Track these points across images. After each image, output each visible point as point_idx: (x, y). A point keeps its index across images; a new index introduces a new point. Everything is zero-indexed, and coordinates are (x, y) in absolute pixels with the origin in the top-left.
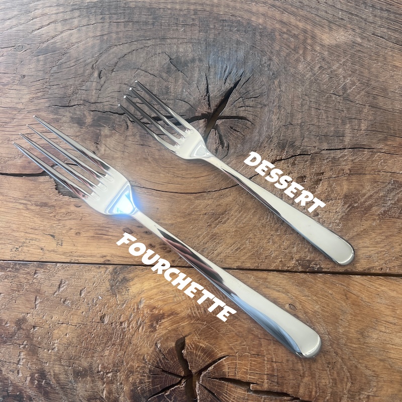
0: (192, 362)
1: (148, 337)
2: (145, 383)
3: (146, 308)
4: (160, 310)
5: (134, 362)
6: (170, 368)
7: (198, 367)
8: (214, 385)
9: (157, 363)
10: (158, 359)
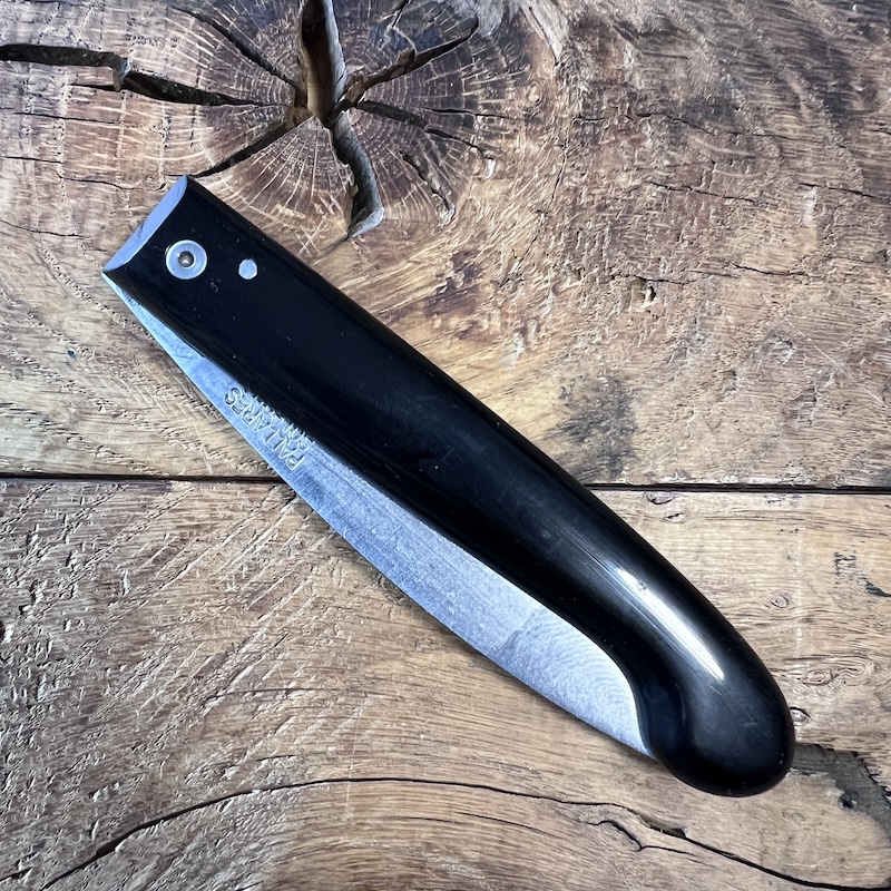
0: (322, 154)
1: (483, 235)
2: (483, 86)
3: (495, 335)
4: (441, 328)
5: (527, 151)
6: (400, 133)
7: (302, 137)
8: (242, 81)
9: (444, 150)
10: (442, 162)
